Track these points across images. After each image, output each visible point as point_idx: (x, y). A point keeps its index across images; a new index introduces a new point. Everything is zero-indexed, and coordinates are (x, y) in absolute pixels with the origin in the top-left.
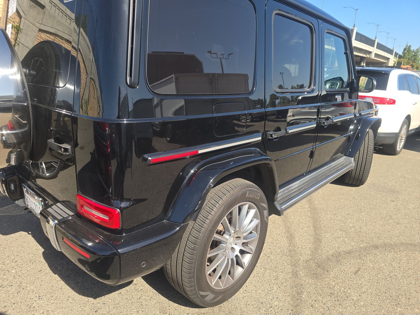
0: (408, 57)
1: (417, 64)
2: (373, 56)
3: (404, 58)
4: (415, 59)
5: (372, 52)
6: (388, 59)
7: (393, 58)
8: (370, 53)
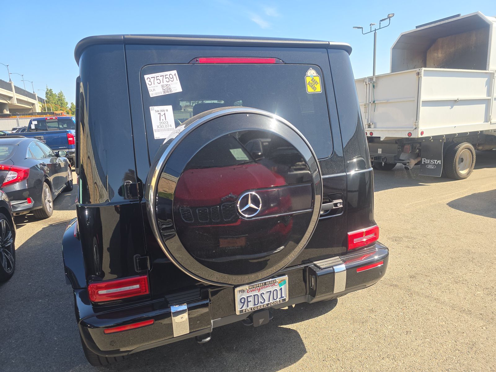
0: (54, 102)
1: (65, 108)
2: (15, 102)
3: (50, 103)
4: (62, 104)
5: (13, 97)
6: (33, 104)
7: (38, 103)
8: (10, 98)
